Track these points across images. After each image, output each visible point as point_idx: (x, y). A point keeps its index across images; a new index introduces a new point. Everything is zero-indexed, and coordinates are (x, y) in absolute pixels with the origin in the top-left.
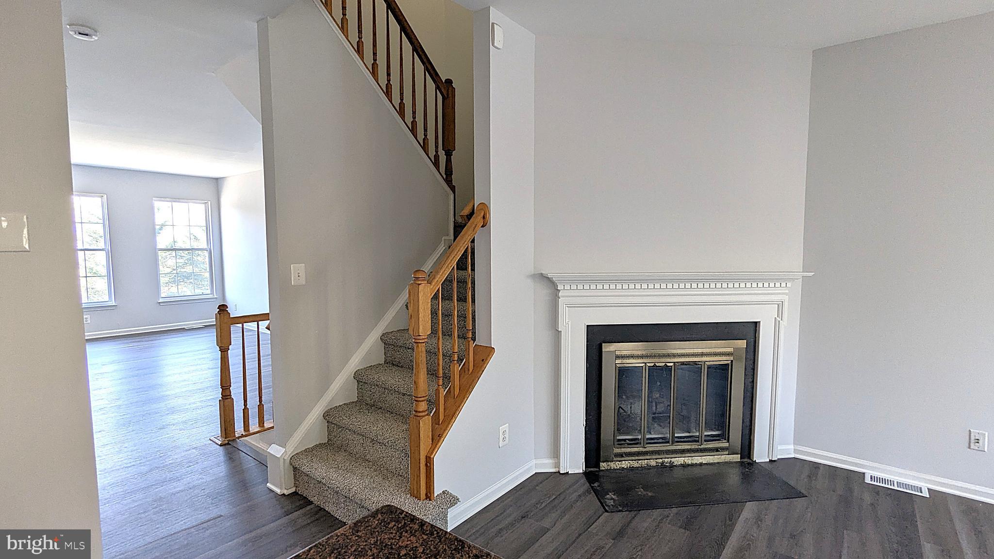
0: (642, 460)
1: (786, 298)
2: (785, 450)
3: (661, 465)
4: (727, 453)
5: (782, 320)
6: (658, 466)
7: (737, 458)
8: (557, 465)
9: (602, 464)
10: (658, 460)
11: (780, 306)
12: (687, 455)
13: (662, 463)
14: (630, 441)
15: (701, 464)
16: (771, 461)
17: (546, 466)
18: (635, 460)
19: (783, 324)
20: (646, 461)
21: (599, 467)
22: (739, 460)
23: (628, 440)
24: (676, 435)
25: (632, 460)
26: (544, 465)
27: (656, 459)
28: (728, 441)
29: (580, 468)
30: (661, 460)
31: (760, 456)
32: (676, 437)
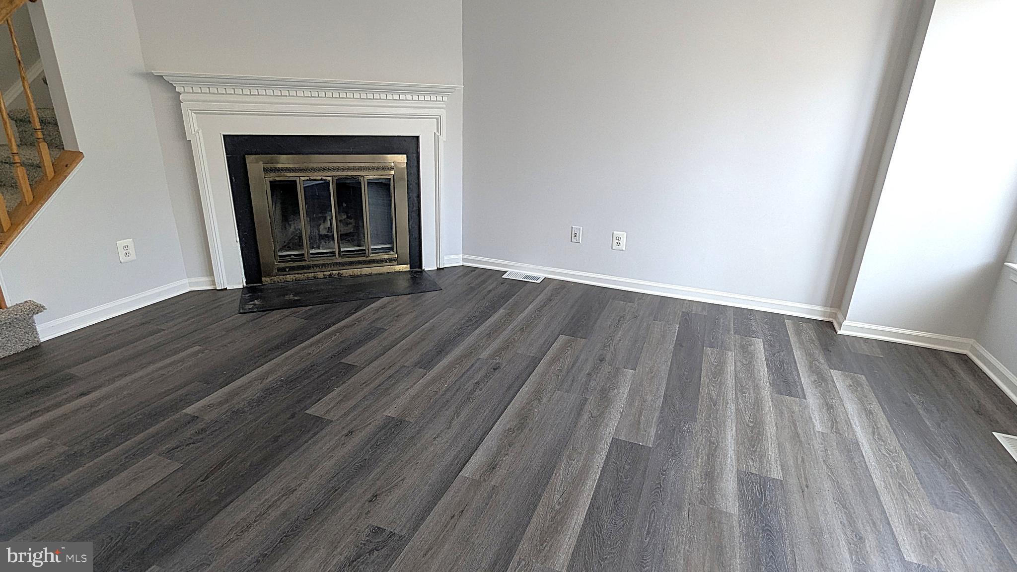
0: (310, 273)
1: (443, 113)
2: (453, 259)
3: (329, 277)
4: (396, 263)
5: (441, 135)
6: (326, 278)
7: (406, 267)
8: (214, 283)
9: (263, 279)
10: (325, 273)
11: (439, 120)
12: (355, 267)
13: (330, 275)
14: (295, 256)
15: (371, 275)
16: (438, 269)
17: (202, 284)
18: (301, 274)
19: (443, 138)
20: (312, 274)
21: (261, 282)
22: (409, 270)
23: (294, 255)
24: (342, 250)
25: (298, 274)
26: (197, 284)
27: (323, 272)
28: (397, 253)
29: (239, 284)
30: (329, 273)
31: (429, 264)
32: (343, 252)
